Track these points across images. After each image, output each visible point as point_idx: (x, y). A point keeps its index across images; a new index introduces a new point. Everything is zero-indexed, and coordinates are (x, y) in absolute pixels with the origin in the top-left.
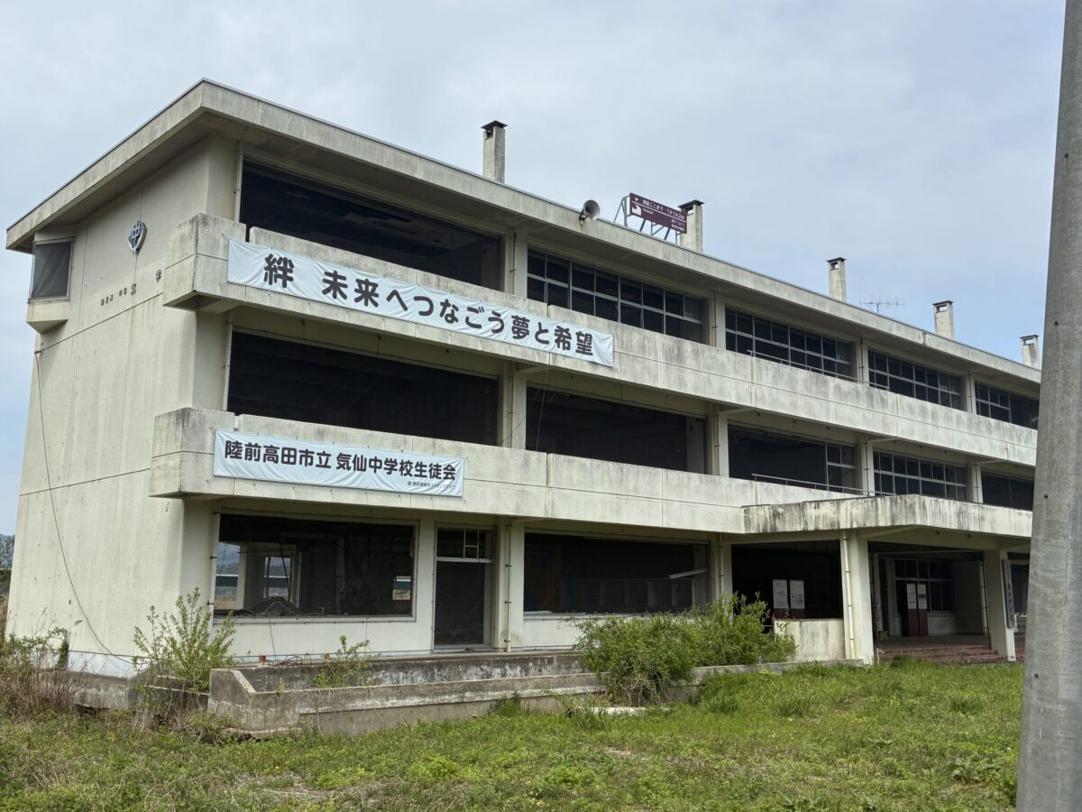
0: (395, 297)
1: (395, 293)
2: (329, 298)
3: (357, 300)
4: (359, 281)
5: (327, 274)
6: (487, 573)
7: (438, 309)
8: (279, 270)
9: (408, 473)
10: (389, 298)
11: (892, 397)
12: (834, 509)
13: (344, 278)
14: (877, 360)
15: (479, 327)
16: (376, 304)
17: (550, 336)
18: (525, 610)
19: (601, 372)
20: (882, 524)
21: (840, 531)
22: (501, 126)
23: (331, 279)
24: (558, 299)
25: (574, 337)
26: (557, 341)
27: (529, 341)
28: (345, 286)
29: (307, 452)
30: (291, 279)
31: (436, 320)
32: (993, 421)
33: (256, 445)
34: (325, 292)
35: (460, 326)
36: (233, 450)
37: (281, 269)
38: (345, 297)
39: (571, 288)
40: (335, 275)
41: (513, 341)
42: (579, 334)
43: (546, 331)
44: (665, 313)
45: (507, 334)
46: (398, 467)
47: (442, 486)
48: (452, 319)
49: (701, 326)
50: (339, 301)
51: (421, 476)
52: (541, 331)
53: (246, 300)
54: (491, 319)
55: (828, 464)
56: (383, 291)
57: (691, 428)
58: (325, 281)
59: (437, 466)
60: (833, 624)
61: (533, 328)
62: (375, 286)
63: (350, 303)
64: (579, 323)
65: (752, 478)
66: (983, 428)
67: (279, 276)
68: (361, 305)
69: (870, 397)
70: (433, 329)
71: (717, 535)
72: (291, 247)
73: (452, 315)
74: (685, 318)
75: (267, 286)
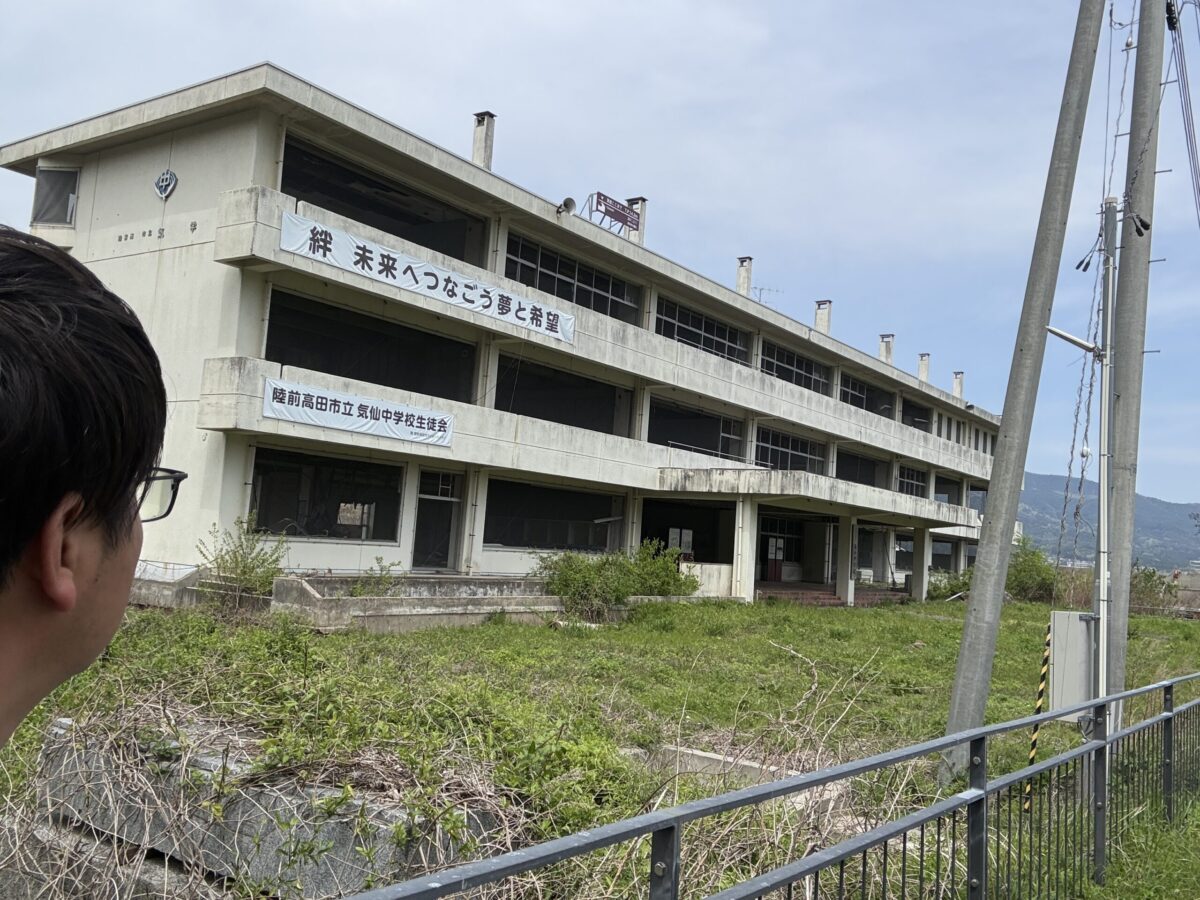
0: (409, 272)
1: (409, 268)
2: (358, 269)
3: (380, 272)
4: (383, 256)
5: (358, 247)
6: (455, 510)
7: (442, 284)
8: (321, 241)
9: (411, 424)
10: (405, 273)
11: (780, 383)
12: (736, 476)
13: (371, 252)
14: (769, 349)
15: (472, 302)
16: (394, 277)
17: (527, 314)
18: (485, 542)
19: (563, 348)
20: (773, 492)
21: (738, 494)
22: (492, 116)
23: (361, 252)
24: (527, 278)
25: (545, 316)
26: (532, 319)
27: (510, 317)
28: (372, 259)
29: (335, 401)
30: (330, 250)
31: (440, 294)
32: (853, 408)
33: (297, 393)
34: (356, 263)
35: (458, 300)
36: (279, 395)
37: (322, 240)
38: (371, 269)
39: (539, 269)
40: (364, 249)
41: (499, 316)
42: (549, 314)
43: (524, 309)
44: (611, 297)
45: (494, 310)
46: (404, 419)
47: (436, 436)
48: (452, 294)
49: (637, 310)
50: (366, 272)
51: (421, 427)
52: (521, 309)
53: (294, 266)
54: (482, 296)
55: (722, 434)
56: (400, 266)
57: (620, 397)
58: (357, 254)
59: (434, 420)
60: (725, 568)
61: (514, 306)
62: (394, 260)
63: (374, 274)
64: (551, 303)
65: (667, 445)
66: (845, 412)
67: (320, 247)
68: (382, 277)
69: (763, 381)
70: (435, 301)
71: (634, 489)
72: (331, 222)
73: (452, 291)
74: (626, 303)
75: (311, 255)
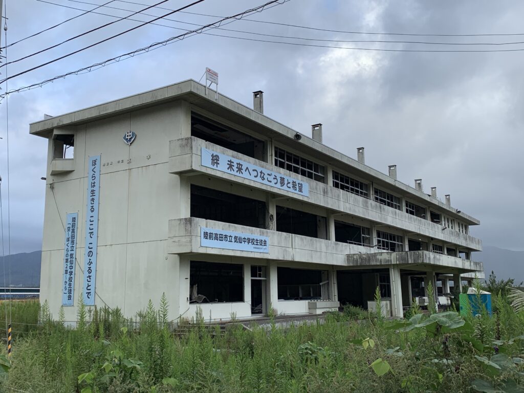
0: (247, 170)
4: (237, 164)
6: (263, 284)
7: (259, 174)
8: (215, 160)
9: (254, 244)
12: (389, 256)
13: (233, 163)
15: (271, 182)
16: (242, 173)
18: (279, 299)
21: (391, 265)
25: (297, 185)
26: (293, 187)
27: (285, 187)
28: (233, 166)
29: (226, 235)
30: (219, 164)
31: (259, 179)
33: (212, 234)
34: (228, 169)
35: (265, 182)
38: (234, 170)
39: (286, 162)
40: (230, 161)
41: (281, 188)
42: (299, 184)
43: (290, 183)
44: (314, 172)
45: (279, 185)
46: (251, 241)
47: (263, 249)
48: (263, 179)
49: (324, 177)
50: (232, 172)
51: (257, 245)
53: (207, 172)
54: (274, 178)
55: (362, 235)
56: (244, 168)
57: (319, 221)
58: (228, 164)
59: (262, 240)
61: (286, 182)
63: (235, 173)
64: (299, 178)
67: (215, 163)
68: (238, 174)
70: (257, 183)
74: (319, 174)
